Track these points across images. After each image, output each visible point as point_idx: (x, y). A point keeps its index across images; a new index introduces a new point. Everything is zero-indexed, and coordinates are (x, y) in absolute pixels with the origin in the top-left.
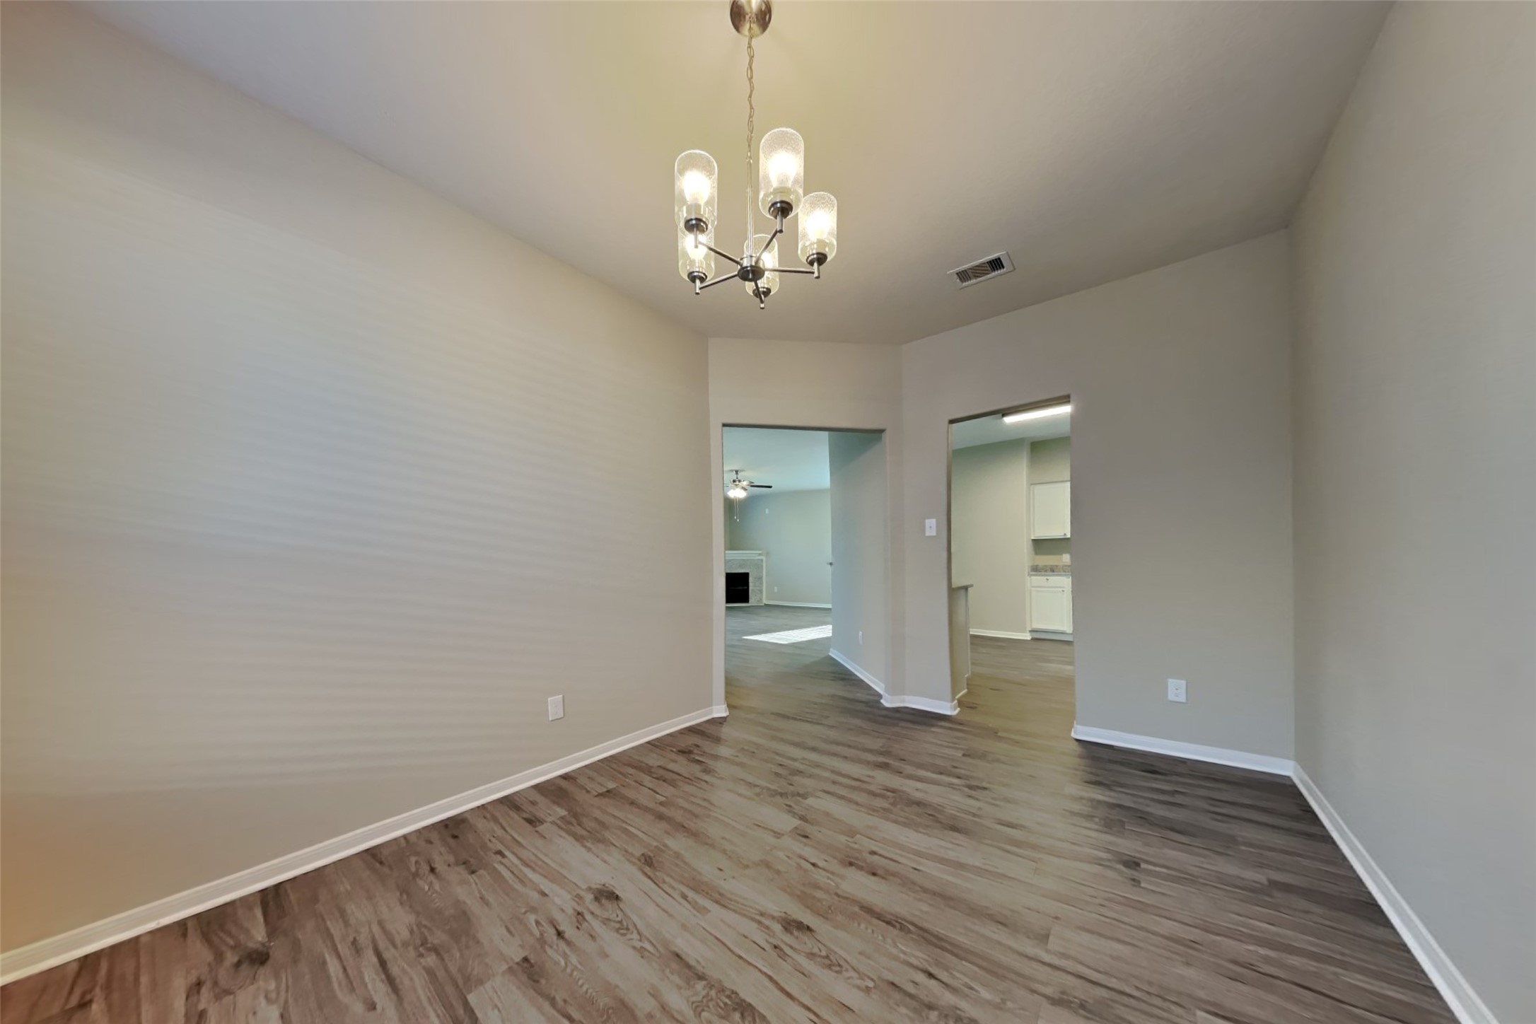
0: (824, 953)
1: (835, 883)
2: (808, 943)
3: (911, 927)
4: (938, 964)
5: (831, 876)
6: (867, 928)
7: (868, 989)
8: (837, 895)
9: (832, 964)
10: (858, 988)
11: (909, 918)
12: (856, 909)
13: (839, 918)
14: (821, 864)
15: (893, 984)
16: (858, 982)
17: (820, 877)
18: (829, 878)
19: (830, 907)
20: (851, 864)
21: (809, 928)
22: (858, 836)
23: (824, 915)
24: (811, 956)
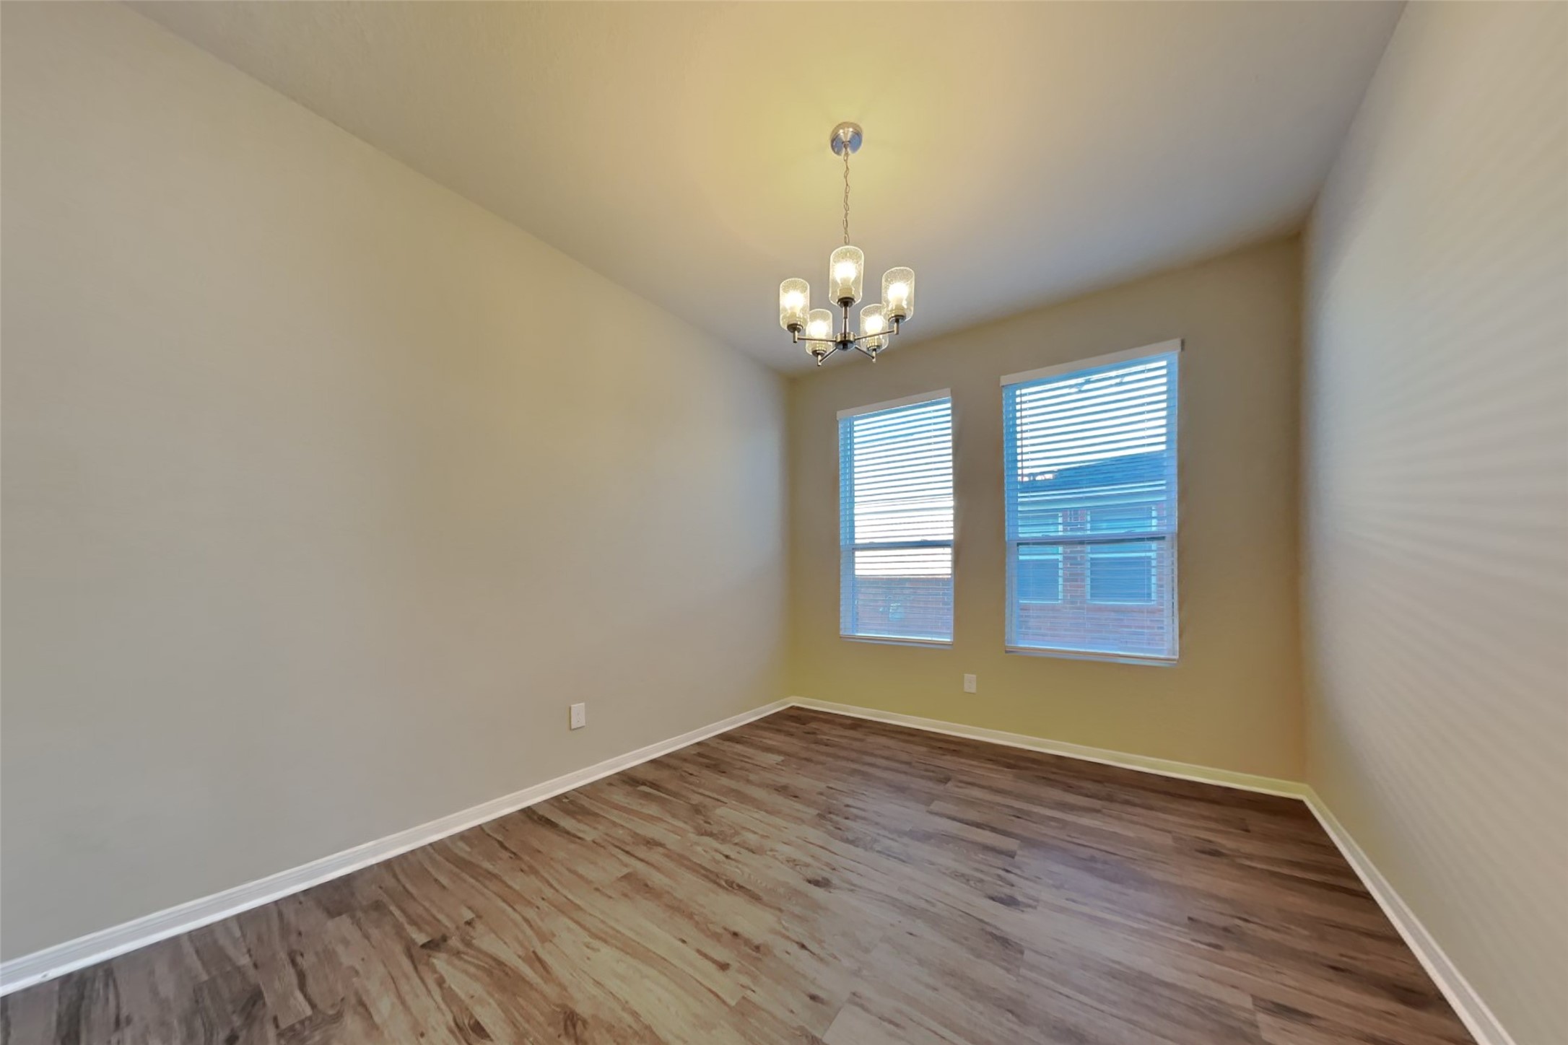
0: (798, 867)
1: (781, 923)
2: (810, 873)
3: (724, 883)
4: (717, 862)
5: (784, 931)
6: (761, 883)
7: (771, 850)
8: (780, 910)
9: (793, 862)
10: (777, 851)
11: (720, 890)
12: (765, 898)
13: (781, 890)
14: (794, 948)
15: (753, 853)
16: (775, 853)
17: (798, 931)
18: (787, 929)
19: (790, 899)
20: (757, 948)
21: (810, 882)
22: (733, 1003)
23: (796, 893)
24: (807, 865)
